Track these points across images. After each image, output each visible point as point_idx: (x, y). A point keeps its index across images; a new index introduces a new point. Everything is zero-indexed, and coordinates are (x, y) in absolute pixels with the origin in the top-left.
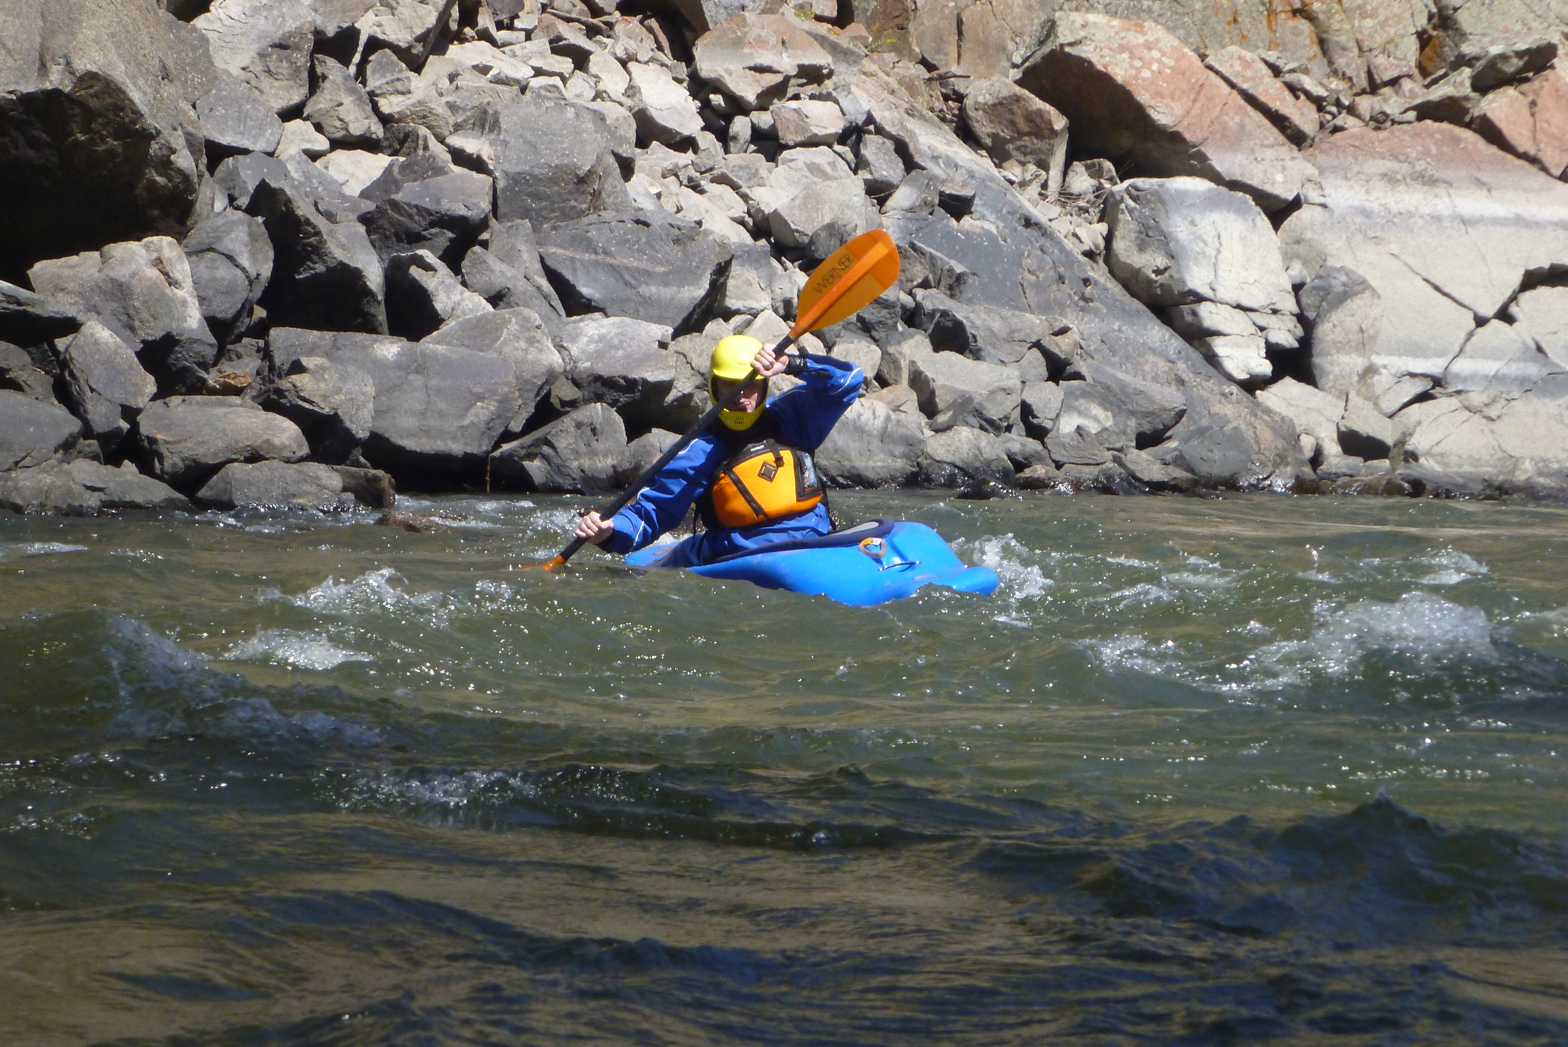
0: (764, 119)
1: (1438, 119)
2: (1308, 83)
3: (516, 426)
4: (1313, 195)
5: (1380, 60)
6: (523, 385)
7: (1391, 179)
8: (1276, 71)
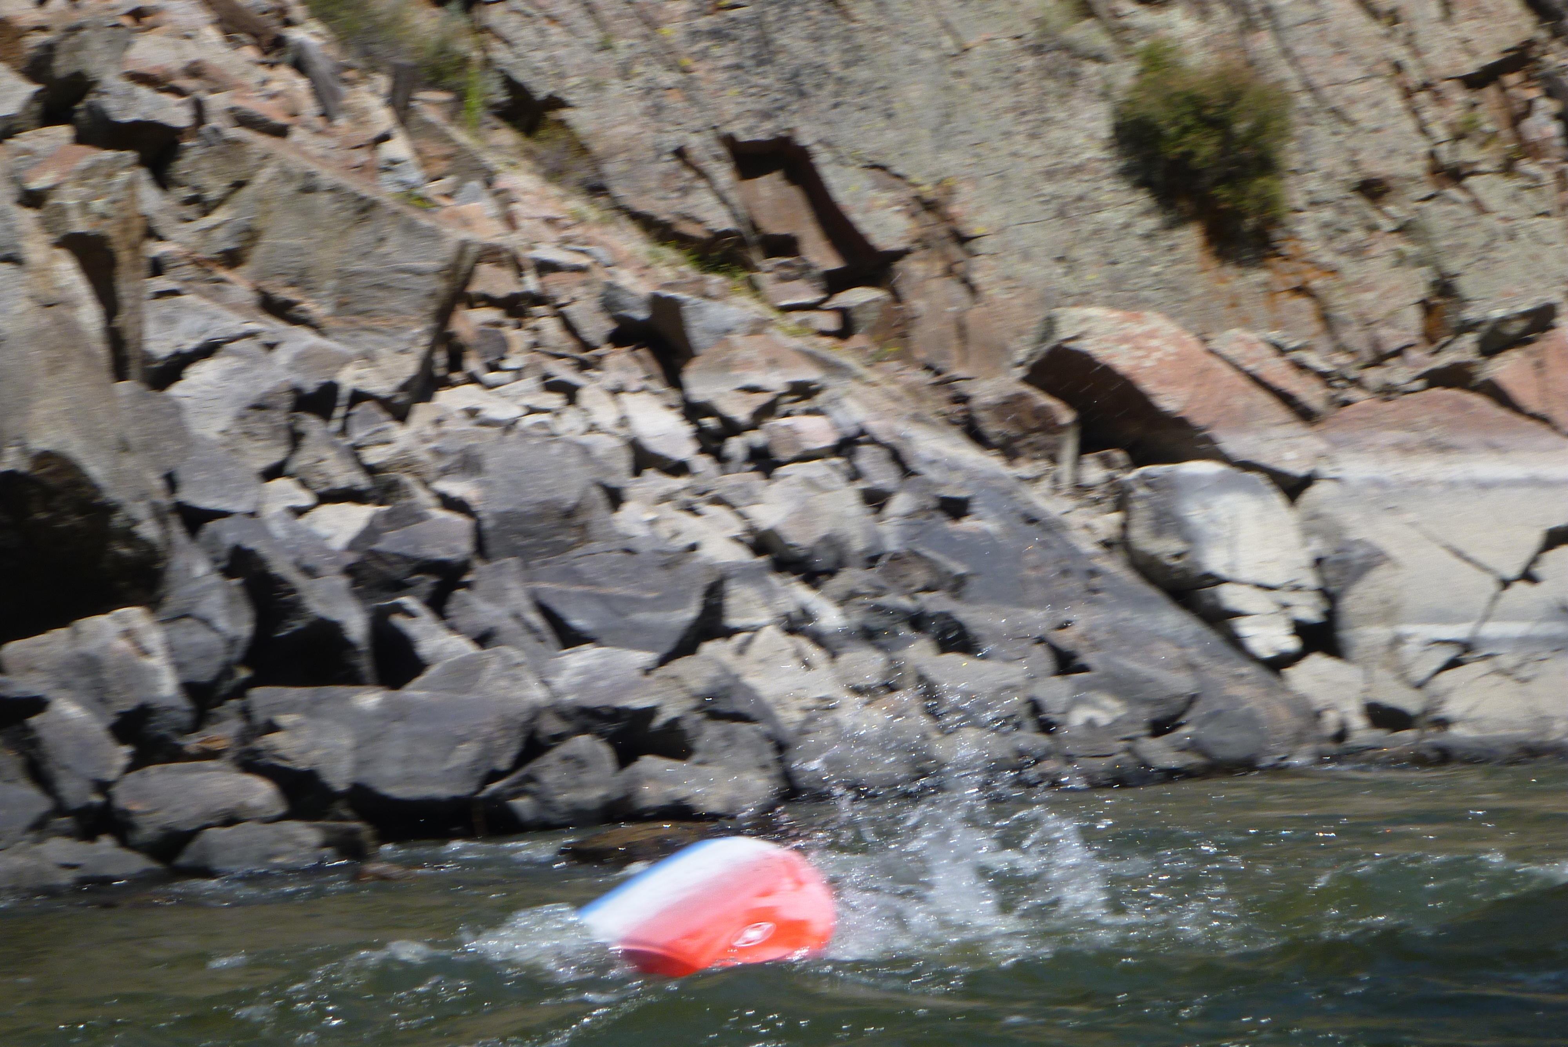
0: (757, 438)
1: (1448, 386)
2: (1313, 359)
3: (503, 763)
4: (1325, 469)
5: (1384, 332)
6: (506, 723)
7: (1404, 449)
8: (1280, 350)
